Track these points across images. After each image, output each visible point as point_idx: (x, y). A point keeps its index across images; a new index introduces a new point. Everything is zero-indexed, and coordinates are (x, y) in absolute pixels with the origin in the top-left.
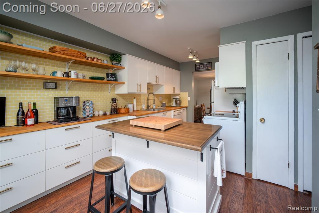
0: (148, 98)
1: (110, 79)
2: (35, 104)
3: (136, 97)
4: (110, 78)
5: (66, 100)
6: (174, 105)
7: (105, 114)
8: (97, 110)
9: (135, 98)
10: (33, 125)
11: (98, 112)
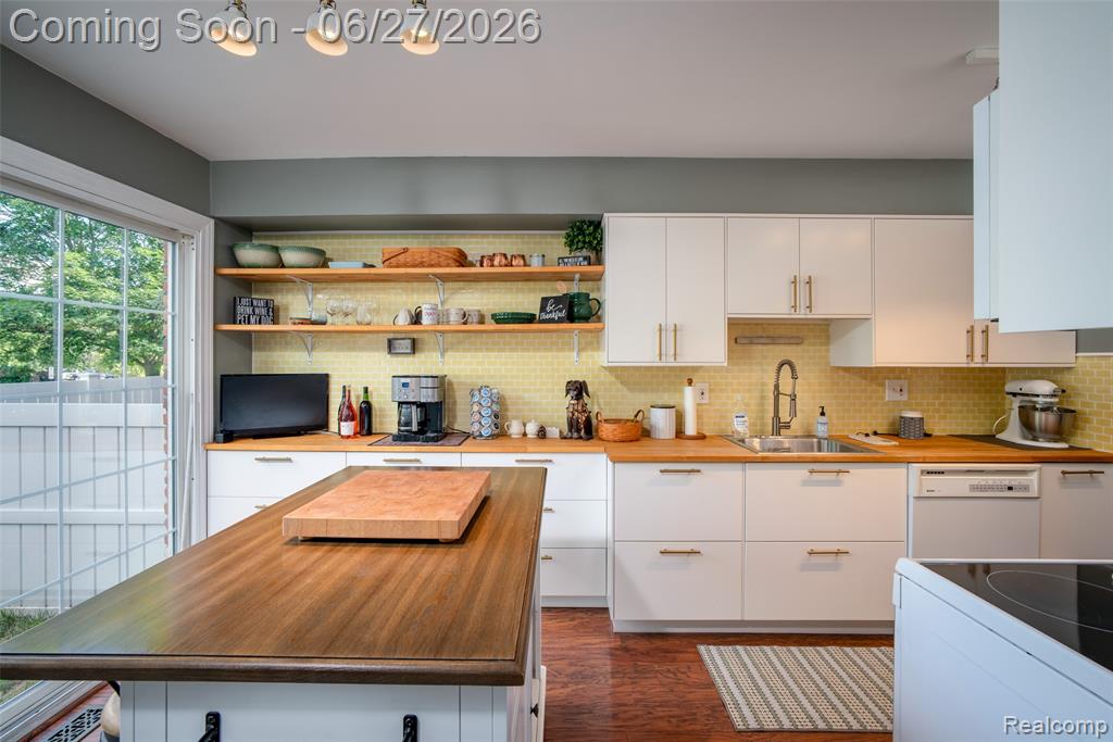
0: (777, 387)
1: (548, 317)
2: (366, 390)
3: (694, 380)
4: (551, 312)
5: (405, 385)
6: (1013, 433)
7: (542, 433)
8: (516, 418)
9: (690, 382)
10: (349, 437)
11: (525, 425)
